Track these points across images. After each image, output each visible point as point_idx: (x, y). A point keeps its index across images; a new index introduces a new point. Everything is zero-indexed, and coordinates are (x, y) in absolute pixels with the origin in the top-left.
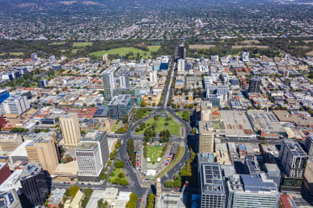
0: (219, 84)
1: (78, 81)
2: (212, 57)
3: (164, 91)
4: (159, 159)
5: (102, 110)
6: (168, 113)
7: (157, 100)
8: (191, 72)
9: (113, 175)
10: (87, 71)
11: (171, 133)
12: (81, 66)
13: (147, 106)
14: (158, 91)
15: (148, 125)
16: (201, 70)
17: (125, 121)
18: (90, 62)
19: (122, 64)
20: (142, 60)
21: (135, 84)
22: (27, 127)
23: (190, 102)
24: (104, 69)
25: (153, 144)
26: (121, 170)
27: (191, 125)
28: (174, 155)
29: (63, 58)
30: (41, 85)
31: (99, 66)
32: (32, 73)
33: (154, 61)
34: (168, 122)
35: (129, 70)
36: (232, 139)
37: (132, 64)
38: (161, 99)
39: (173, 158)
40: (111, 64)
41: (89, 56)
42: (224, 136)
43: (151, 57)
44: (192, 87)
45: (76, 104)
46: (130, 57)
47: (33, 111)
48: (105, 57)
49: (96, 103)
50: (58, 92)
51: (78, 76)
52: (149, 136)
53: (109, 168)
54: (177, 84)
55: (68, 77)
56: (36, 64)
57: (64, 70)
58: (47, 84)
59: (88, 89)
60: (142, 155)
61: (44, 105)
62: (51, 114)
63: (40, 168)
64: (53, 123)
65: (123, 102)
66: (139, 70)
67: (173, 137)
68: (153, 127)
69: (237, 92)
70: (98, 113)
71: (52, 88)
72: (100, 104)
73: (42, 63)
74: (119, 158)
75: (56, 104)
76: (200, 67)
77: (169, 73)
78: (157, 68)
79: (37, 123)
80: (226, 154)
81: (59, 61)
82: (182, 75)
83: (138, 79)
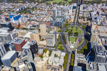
0: (97, 15)
1: (43, 12)
2: (94, 4)
3: (75, 17)
4: (74, 42)
5: (53, 23)
6: (77, 26)
7: (72, 21)
8: (85, 10)
9: (58, 46)
10: (45, 8)
11: (78, 33)
12: (43, 7)
13: (69, 23)
14: (73, 17)
15: (69, 30)
16: (89, 9)
17: (61, 28)
18: (46, 5)
19: (58, 6)
20: (66, 5)
21: (63, 14)
22: (27, 28)
23: (86, 22)
24: (51, 8)
25: (72, 37)
26: (61, 45)
27: (86, 31)
28: (80, 41)
29: (37, 3)
30: (30, 13)
31: (50, 7)
32: (26, 9)
33: (70, 6)
34: (77, 29)
35: (61, 9)
36: (103, 37)
37: (62, 6)
38: (74, 20)
39: (80, 42)
40: (54, 6)
41: (46, 3)
42: (100, 36)
43: (69, 4)
44: (86, 16)
45: (43, 21)
46: (61, 3)
47: (28, 22)
48: (52, 3)
49: (50, 20)
50: (36, 16)
51: (42, 10)
52: (70, 34)
53: (57, 44)
54: (80, 15)
55: (39, 11)
56: (27, 5)
57: (37, 8)
58: (32, 13)
59: (46, 15)
60: (68, 40)
61: (32, 20)
62: (35, 24)
63: (36, 42)
64: (36, 27)
65: (61, 21)
66: (65, 9)
67: (79, 34)
68: (72, 31)
69: (104, 19)
70: (51, 24)
71: (34, 14)
72: (52, 21)
73: (29, 5)
74: (60, 41)
75: (36, 20)
76: (89, 8)
77: (76, 10)
78: (72, 8)
79: (31, 27)
80: (101, 42)
81: (35, 5)
82: (82, 11)
83: (65, 12)
